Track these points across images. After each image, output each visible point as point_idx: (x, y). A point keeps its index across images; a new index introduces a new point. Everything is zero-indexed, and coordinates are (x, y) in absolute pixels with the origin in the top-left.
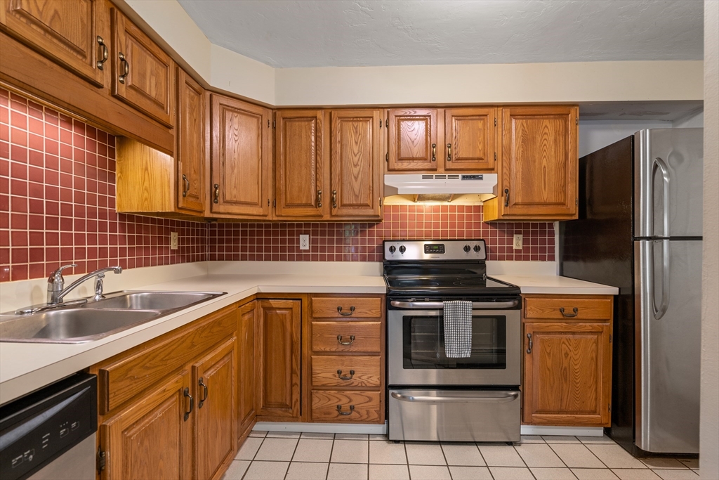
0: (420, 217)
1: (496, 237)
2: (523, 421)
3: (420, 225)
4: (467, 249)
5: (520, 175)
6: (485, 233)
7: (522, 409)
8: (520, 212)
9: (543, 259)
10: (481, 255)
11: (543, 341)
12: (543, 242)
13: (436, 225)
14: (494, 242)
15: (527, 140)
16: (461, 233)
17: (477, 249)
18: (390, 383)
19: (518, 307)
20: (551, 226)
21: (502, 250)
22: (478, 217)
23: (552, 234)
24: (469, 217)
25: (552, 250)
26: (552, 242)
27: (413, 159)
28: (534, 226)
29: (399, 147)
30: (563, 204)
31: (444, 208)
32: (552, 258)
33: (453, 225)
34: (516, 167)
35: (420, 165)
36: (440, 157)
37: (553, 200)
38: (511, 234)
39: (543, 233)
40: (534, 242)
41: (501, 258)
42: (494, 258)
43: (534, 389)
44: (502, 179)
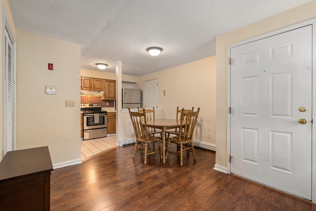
0: (87, 99)
1: (103, 103)
2: (108, 133)
3: (87, 100)
4: (98, 105)
5: (107, 92)
6: (101, 102)
7: (107, 131)
8: (107, 99)
9: (112, 107)
10: (100, 106)
11: (110, 120)
12: (112, 104)
13: (91, 100)
14: (103, 104)
15: (109, 86)
16: (96, 102)
17: (100, 105)
18: (84, 129)
19: (106, 114)
20: (114, 101)
21: (105, 105)
22: (100, 99)
23: (114, 102)
24: (98, 99)
25: (114, 105)
26: (114, 104)
27: (87, 88)
28: (111, 101)
29: (84, 85)
30: (115, 97)
31: (93, 97)
32: (114, 107)
33: (95, 100)
34: (107, 90)
35: (89, 89)
36: (93, 88)
37: (113, 97)
38: (106, 102)
39: (112, 102)
40: (111, 104)
41: (104, 107)
42: (103, 107)
43: (109, 128)
44: (104, 92)
